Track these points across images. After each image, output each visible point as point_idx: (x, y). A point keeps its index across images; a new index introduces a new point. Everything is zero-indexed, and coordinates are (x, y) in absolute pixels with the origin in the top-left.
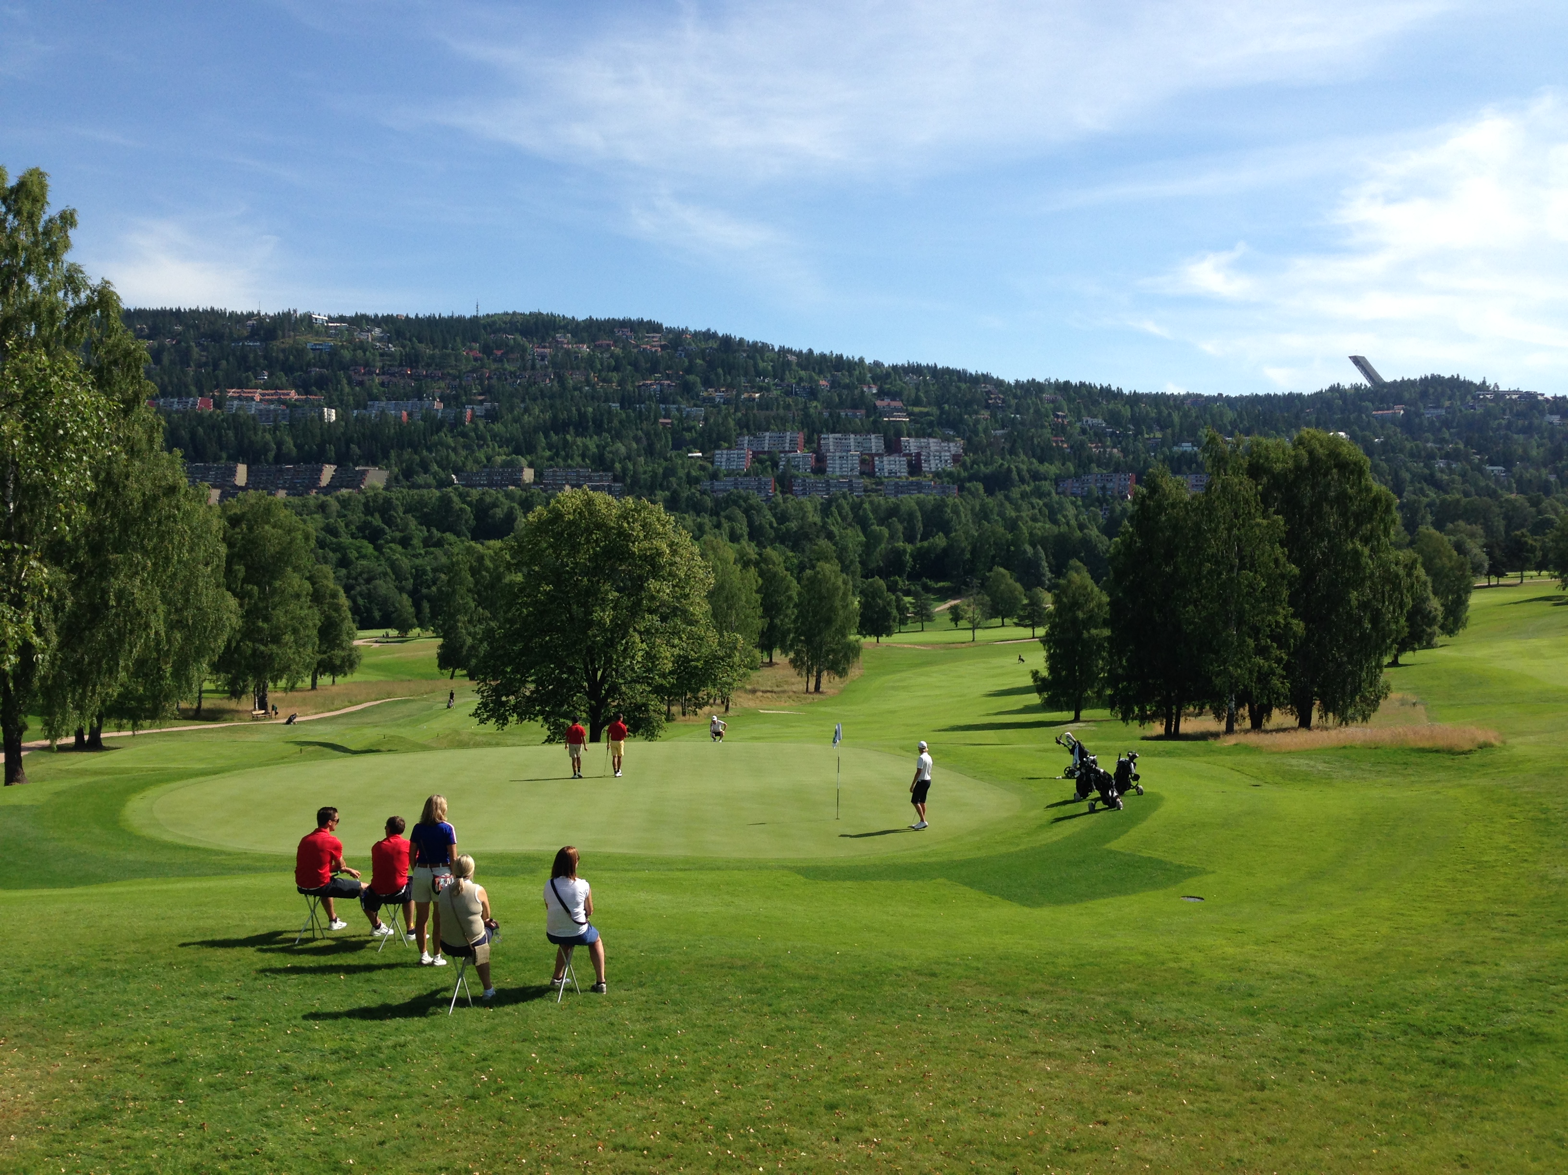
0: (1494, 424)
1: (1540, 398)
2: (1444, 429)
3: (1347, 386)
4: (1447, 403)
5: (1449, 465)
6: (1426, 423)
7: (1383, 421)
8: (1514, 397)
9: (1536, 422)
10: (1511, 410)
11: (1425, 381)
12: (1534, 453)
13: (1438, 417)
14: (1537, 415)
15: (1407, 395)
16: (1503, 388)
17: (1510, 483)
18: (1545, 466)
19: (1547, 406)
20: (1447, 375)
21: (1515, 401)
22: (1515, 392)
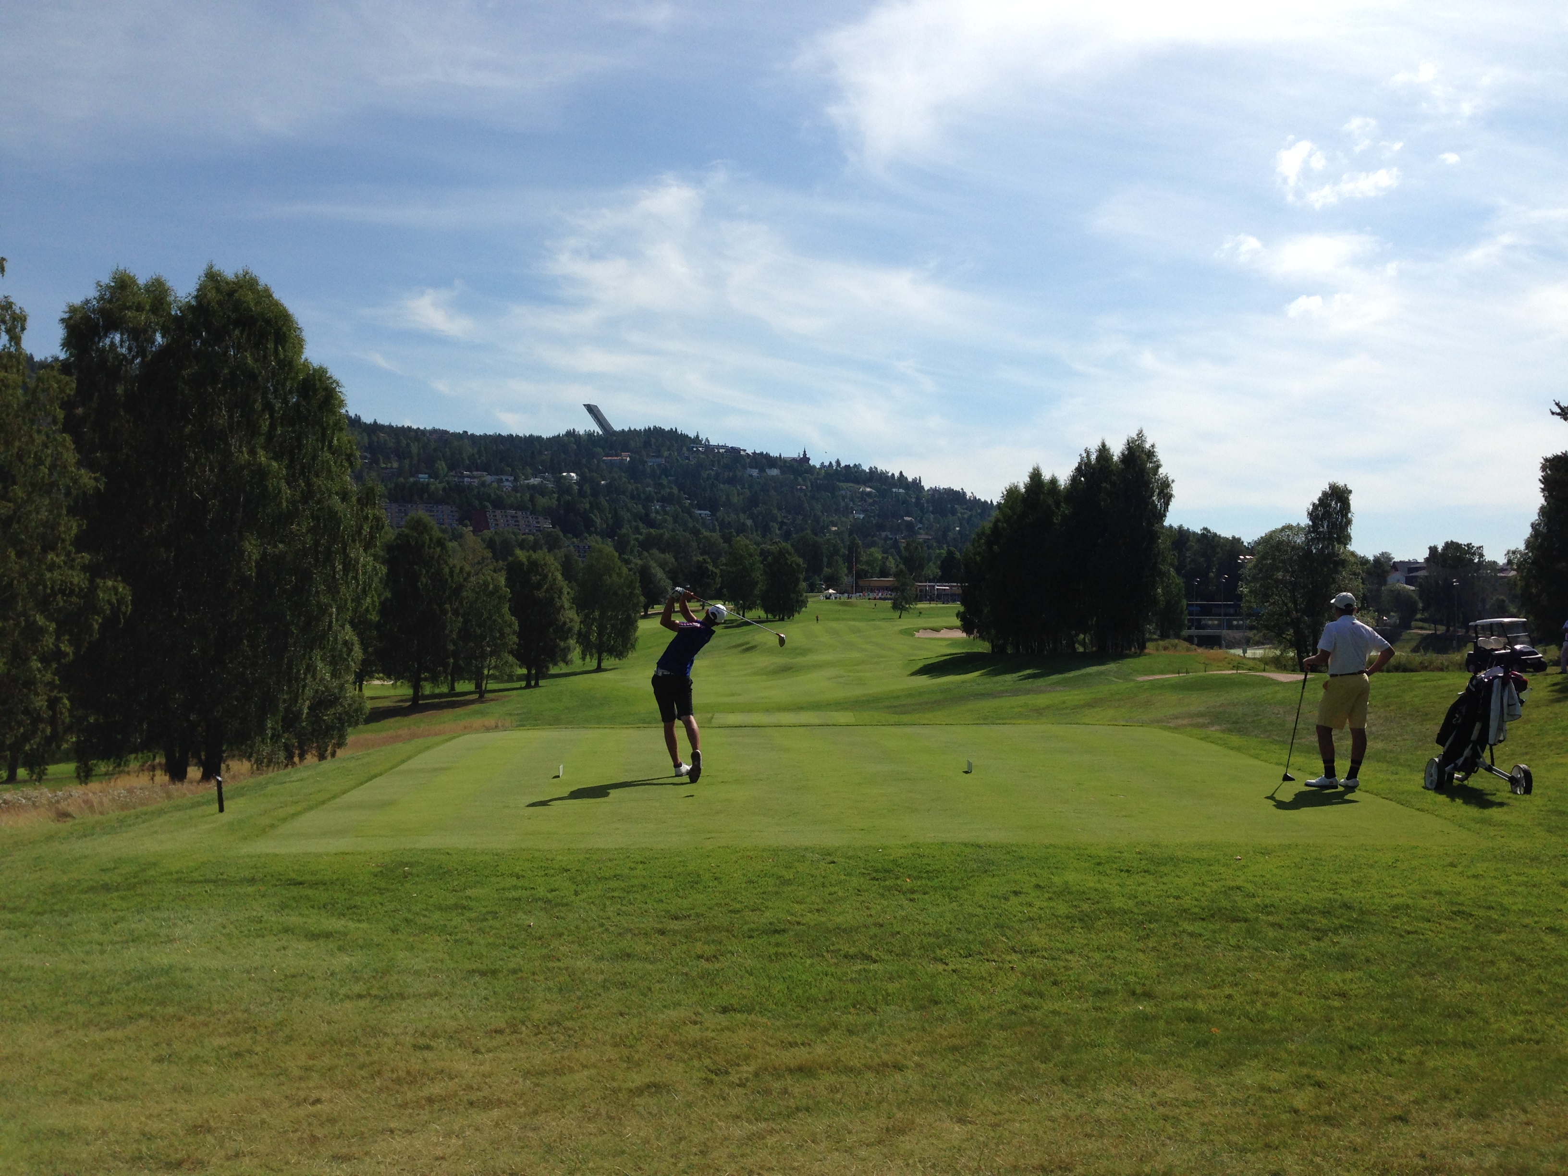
0: (704, 474)
1: (742, 453)
2: (663, 477)
3: (582, 432)
4: (666, 454)
5: (663, 507)
6: (648, 470)
7: (611, 464)
8: (721, 451)
9: (739, 474)
10: (719, 461)
11: (648, 432)
12: (735, 500)
13: (659, 465)
14: (740, 468)
15: (632, 444)
16: (713, 442)
17: (714, 525)
18: (744, 513)
19: (748, 460)
20: (667, 428)
21: (722, 454)
22: (723, 447)
